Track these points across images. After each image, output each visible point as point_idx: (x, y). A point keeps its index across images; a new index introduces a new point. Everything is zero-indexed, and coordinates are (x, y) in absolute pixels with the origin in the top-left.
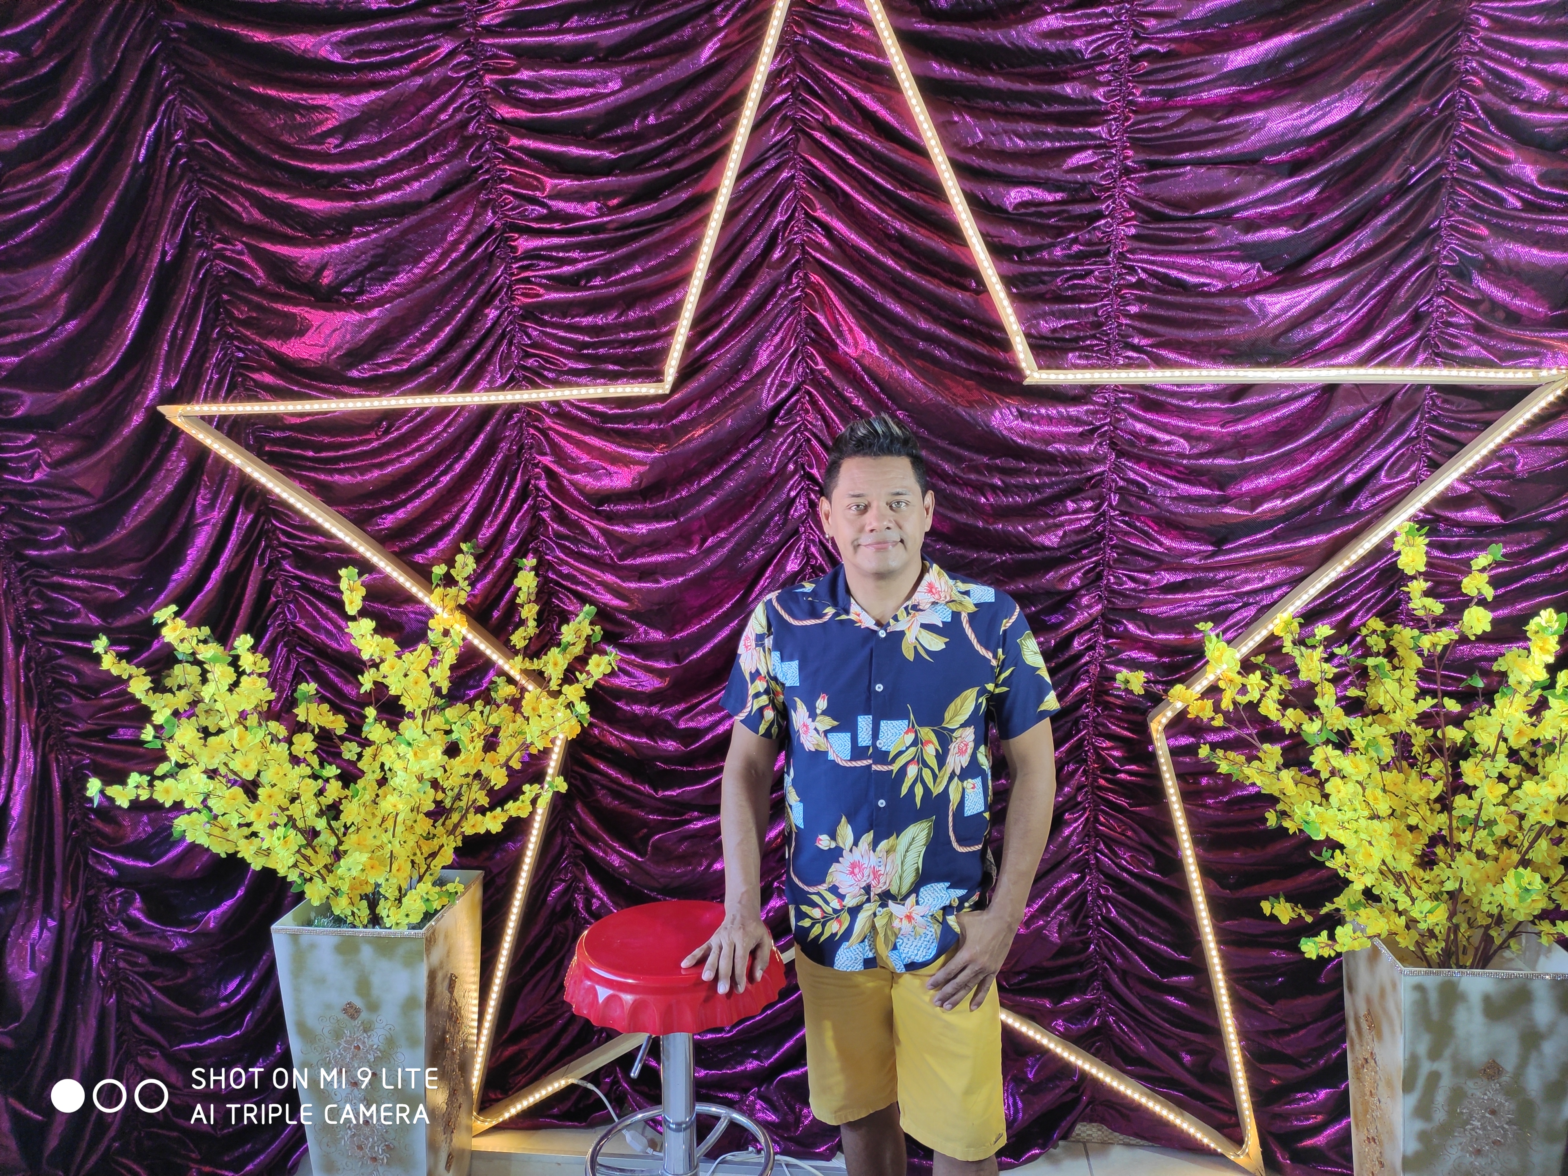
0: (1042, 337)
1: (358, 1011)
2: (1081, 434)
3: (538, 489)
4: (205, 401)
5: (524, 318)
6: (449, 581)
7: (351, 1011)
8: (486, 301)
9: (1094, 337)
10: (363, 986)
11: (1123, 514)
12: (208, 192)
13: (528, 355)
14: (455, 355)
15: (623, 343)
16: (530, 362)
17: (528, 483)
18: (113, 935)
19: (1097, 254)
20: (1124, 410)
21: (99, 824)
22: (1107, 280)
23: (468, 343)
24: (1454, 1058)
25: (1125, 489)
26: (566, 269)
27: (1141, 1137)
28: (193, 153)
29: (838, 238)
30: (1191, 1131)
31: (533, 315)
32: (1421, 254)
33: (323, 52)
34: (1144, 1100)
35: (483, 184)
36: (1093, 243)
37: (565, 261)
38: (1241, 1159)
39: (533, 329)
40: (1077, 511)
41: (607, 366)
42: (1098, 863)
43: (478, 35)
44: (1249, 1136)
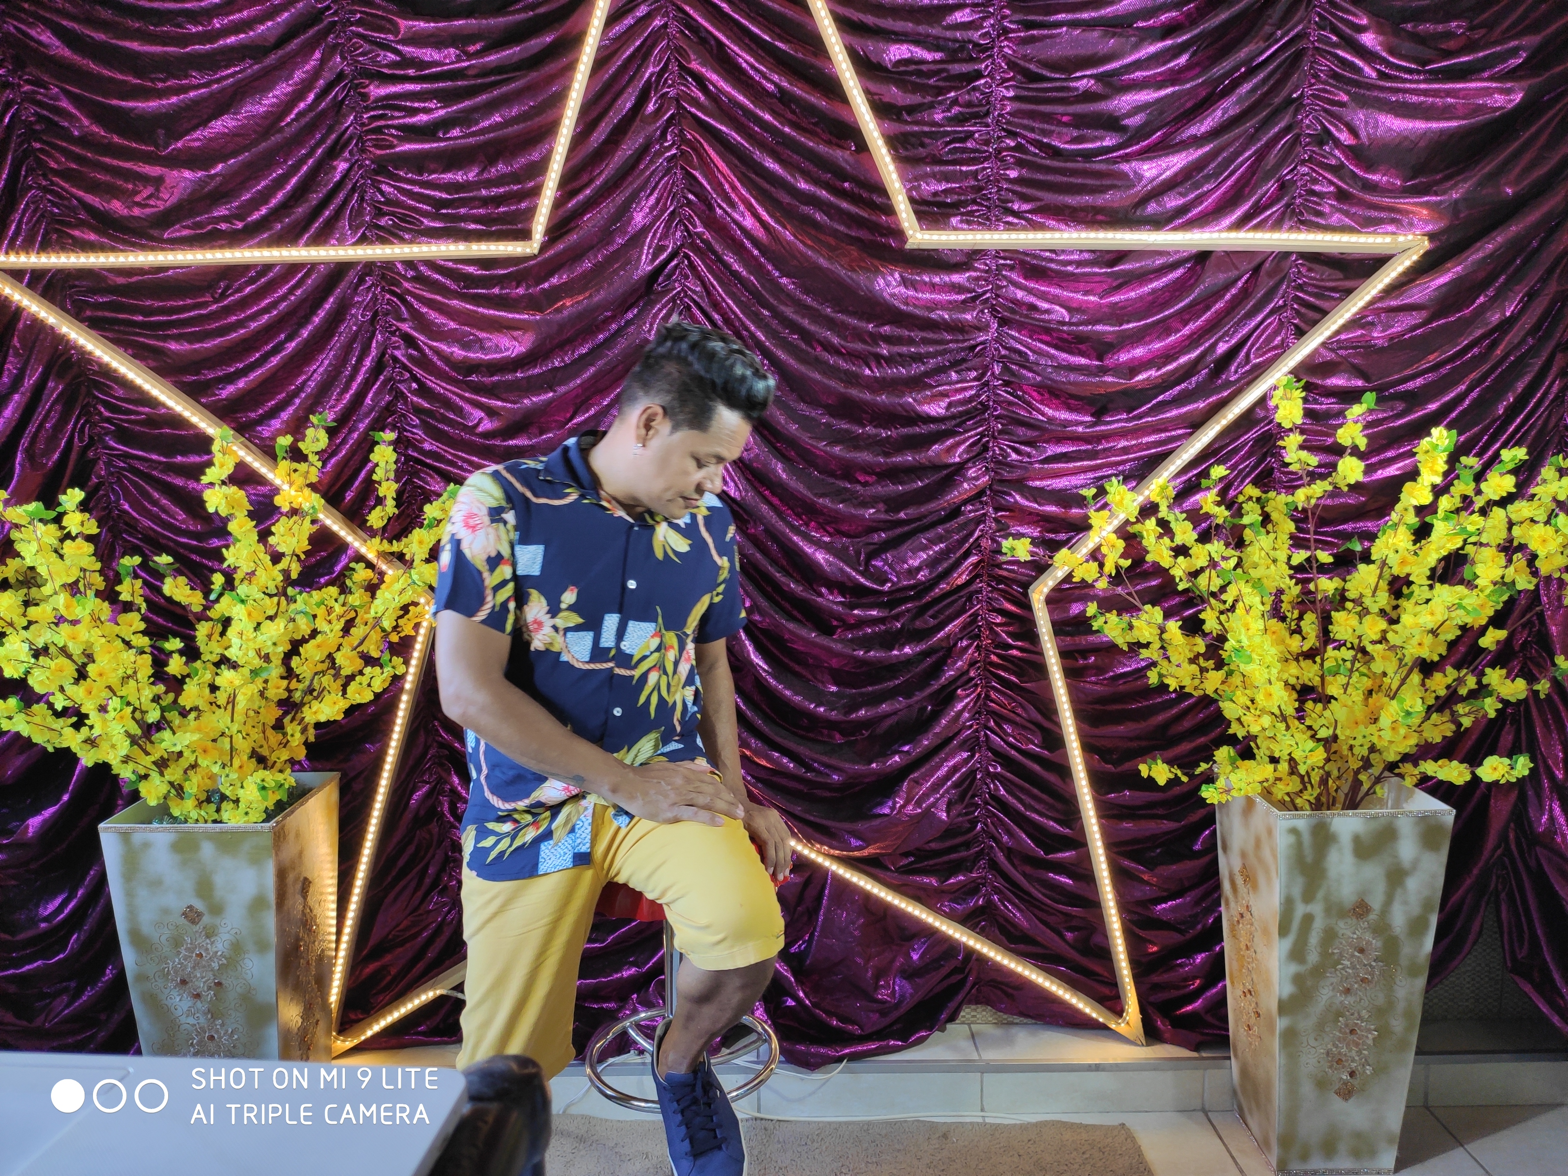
0: (924, 202)
1: (200, 915)
2: (964, 302)
3: (395, 359)
5: (377, 172)
6: (297, 455)
7: (192, 915)
8: (333, 153)
9: (974, 202)
10: (204, 887)
11: (1007, 383)
13: (380, 213)
14: (300, 211)
15: (485, 202)
16: (383, 222)
17: (383, 354)
19: (976, 116)
20: (1005, 277)
22: (987, 143)
23: (315, 198)
24: (1326, 899)
25: (1006, 358)
26: (420, 120)
27: (1027, 1015)
29: (716, 92)
30: (1074, 1002)
31: (385, 169)
32: (1285, 122)
34: (1028, 974)
35: (331, 27)
36: (973, 104)
37: (418, 111)
38: (1122, 1027)
39: (386, 185)
40: (962, 381)
41: (467, 225)
42: (987, 740)
44: (1129, 1002)
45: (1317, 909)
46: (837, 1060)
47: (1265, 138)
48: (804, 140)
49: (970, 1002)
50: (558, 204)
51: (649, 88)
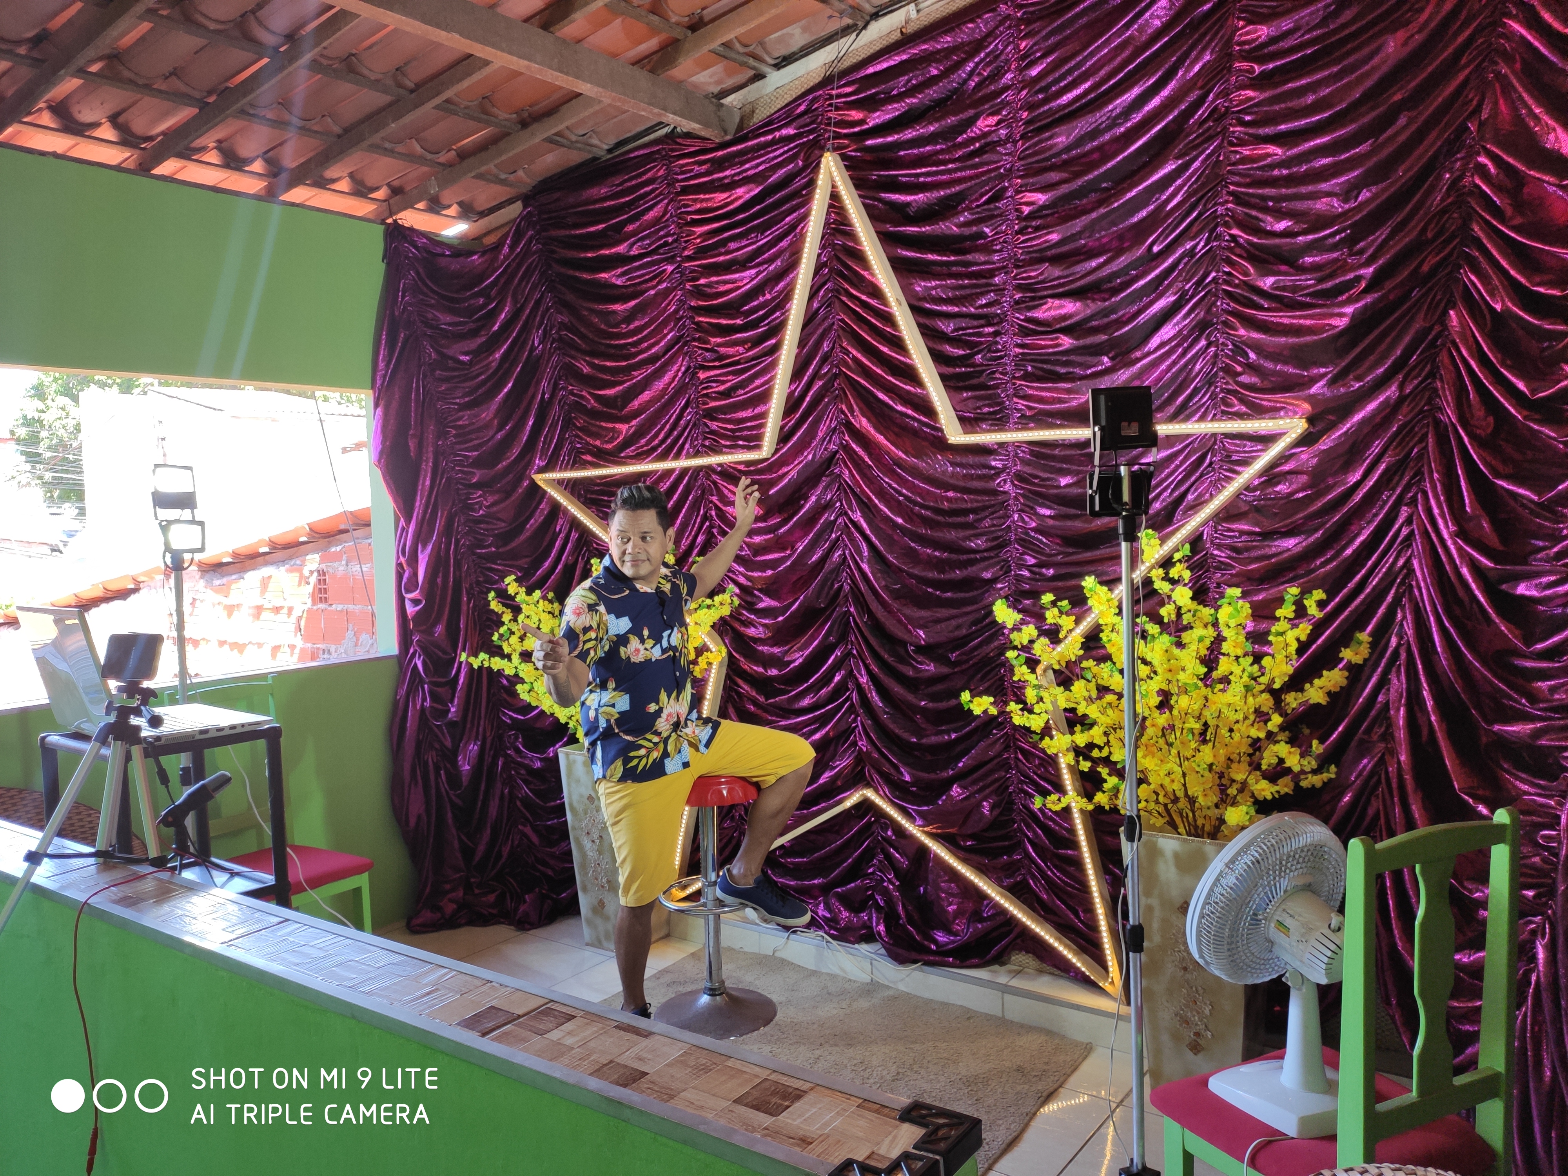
3: (711, 516)
4: (561, 470)
5: (705, 417)
8: (685, 409)
11: (1022, 527)
12: (567, 359)
13: (706, 438)
14: (669, 442)
15: (748, 429)
16: (706, 443)
17: (706, 513)
18: (509, 755)
19: (1000, 358)
20: (1019, 458)
21: (505, 696)
22: (1006, 374)
23: (677, 433)
24: (1161, 897)
25: (1021, 510)
26: (722, 388)
27: (1059, 968)
28: (561, 339)
29: (855, 359)
30: (1074, 960)
31: (710, 414)
32: (1203, 342)
33: (614, 280)
34: (1042, 934)
35: (686, 343)
36: (998, 351)
37: (723, 382)
38: (1106, 986)
39: (709, 423)
40: (994, 525)
41: (741, 443)
42: (1017, 766)
43: (683, 261)
44: (1111, 969)
45: (1154, 902)
46: (915, 962)
47: (1189, 356)
48: (897, 383)
49: (1020, 950)
50: (782, 428)
51: (825, 360)
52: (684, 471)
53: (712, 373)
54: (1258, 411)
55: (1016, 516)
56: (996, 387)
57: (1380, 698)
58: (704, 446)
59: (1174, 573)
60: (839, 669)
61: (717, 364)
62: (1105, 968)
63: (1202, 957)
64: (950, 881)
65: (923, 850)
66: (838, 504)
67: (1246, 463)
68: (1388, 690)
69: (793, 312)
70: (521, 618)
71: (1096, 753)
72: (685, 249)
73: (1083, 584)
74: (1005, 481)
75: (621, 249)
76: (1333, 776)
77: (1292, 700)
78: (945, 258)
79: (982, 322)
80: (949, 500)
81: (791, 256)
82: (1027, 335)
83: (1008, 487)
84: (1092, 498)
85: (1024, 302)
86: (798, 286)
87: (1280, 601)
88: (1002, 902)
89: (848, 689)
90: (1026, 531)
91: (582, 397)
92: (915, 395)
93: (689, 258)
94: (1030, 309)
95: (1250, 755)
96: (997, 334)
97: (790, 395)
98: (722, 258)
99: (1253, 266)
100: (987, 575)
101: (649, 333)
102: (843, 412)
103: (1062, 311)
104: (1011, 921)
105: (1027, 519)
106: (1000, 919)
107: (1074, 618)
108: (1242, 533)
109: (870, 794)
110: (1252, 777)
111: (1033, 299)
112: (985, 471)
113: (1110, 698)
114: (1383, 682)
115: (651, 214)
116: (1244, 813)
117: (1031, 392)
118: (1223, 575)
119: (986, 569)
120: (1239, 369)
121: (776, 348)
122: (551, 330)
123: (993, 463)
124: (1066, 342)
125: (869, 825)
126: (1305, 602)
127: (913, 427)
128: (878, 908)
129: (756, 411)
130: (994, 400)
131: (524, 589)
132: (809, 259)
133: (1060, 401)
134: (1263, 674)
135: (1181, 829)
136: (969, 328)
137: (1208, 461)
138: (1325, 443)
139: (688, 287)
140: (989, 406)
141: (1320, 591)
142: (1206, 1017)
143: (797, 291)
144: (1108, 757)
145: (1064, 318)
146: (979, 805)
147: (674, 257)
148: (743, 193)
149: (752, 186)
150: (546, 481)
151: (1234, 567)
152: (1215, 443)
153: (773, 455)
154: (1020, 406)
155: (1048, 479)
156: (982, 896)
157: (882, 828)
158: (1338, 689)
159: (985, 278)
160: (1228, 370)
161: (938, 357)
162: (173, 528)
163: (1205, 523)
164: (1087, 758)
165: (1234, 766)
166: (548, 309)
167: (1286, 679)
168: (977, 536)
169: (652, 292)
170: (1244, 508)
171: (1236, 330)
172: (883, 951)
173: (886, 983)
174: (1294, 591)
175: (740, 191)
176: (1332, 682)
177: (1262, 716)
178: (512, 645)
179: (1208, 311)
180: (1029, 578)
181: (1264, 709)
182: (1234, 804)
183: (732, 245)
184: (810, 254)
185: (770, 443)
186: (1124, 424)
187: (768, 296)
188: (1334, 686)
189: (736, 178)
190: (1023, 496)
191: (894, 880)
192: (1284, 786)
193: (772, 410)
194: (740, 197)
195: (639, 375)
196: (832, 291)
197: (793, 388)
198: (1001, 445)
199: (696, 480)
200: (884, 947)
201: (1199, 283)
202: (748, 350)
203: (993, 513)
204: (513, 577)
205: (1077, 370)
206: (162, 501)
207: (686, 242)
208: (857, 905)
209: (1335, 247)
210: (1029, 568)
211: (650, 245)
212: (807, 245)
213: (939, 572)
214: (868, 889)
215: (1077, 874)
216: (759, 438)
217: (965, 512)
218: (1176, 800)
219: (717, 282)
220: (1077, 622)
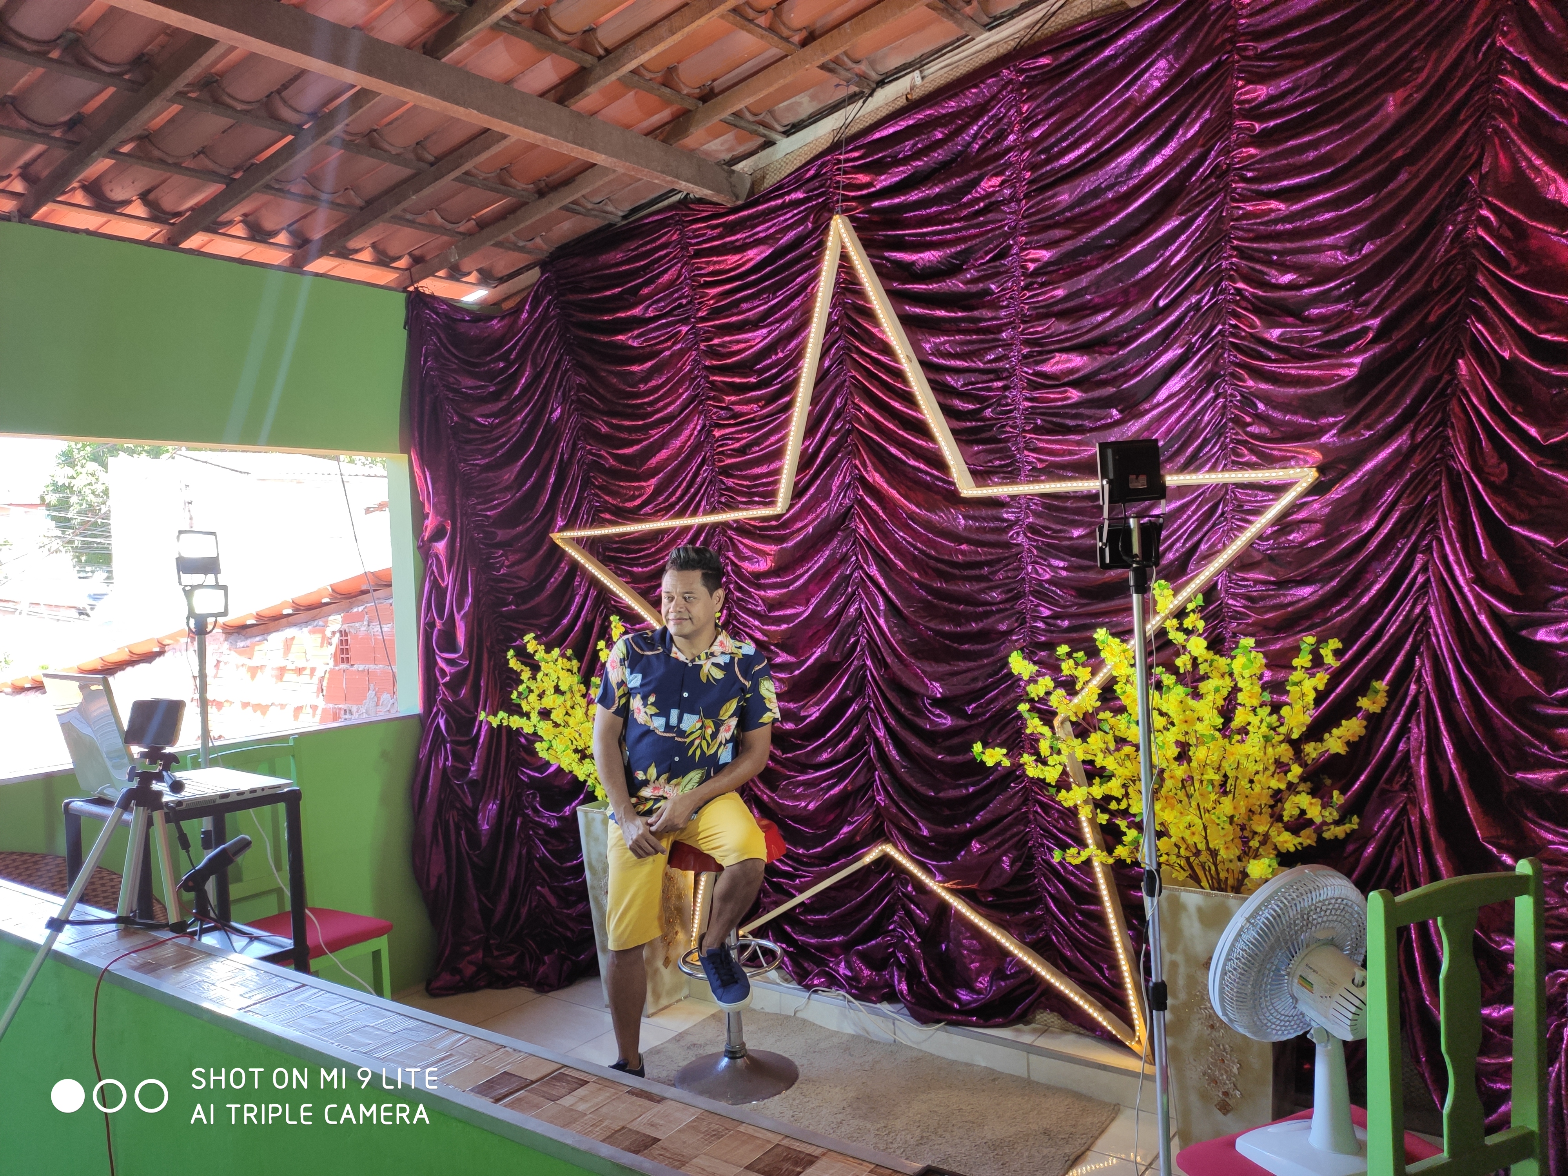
2: (1006, 528)
4: (580, 528)
8: (701, 466)
13: (722, 495)
14: (687, 499)
15: (762, 485)
16: (722, 500)
18: (527, 814)
20: (1031, 510)
21: (523, 754)
22: (1016, 428)
23: (694, 490)
24: (1185, 952)
25: (1036, 562)
26: (737, 445)
27: (1084, 1027)
28: (579, 401)
29: (867, 415)
30: (1100, 1019)
31: (726, 471)
32: (1211, 394)
33: (630, 342)
34: (1067, 992)
35: (700, 403)
36: (1007, 405)
37: (739, 440)
38: (1134, 1045)
39: (725, 479)
40: (1008, 578)
41: (757, 499)
42: (1036, 820)
43: (697, 323)
44: (1137, 1028)
45: (1179, 958)
46: (938, 1021)
47: (1198, 407)
48: (910, 437)
49: (1045, 1008)
50: (796, 484)
51: (837, 416)
52: (702, 528)
53: (727, 431)
54: (1268, 461)
55: (1030, 568)
56: (1006, 440)
57: (1401, 747)
58: (720, 502)
59: (1188, 623)
60: (856, 724)
61: (732, 422)
62: (1132, 1027)
63: (1225, 1014)
64: (972, 937)
65: (944, 908)
66: (854, 558)
67: (1258, 512)
68: (1409, 738)
69: (805, 370)
70: (540, 676)
71: (1113, 806)
72: (699, 310)
73: (1095, 636)
74: (1018, 533)
75: (637, 311)
76: (1356, 827)
77: (1311, 750)
78: (953, 314)
79: (992, 376)
80: (963, 552)
81: (802, 315)
82: (1036, 389)
83: (1021, 539)
84: (1102, 550)
85: (1033, 356)
86: (810, 345)
87: (1296, 651)
88: (1025, 959)
89: (866, 744)
90: (1040, 583)
91: (600, 456)
92: (927, 449)
93: (703, 319)
94: (1037, 363)
95: (1271, 807)
96: (1006, 388)
97: (803, 453)
98: (734, 319)
99: (1260, 318)
100: (1003, 627)
101: (665, 392)
102: (856, 467)
103: (1070, 365)
104: (1035, 979)
105: (1041, 571)
106: (1024, 977)
107: (1090, 669)
108: (1257, 582)
109: (889, 849)
110: (1273, 829)
111: (1040, 353)
112: (997, 524)
113: (1127, 749)
114: (1404, 731)
115: (666, 277)
116: (1266, 866)
117: (1041, 445)
118: (1239, 624)
119: (1001, 621)
120: (1248, 419)
121: (789, 406)
122: (570, 391)
123: (1005, 516)
124: (1075, 395)
125: (889, 880)
126: (1321, 651)
127: (926, 481)
128: (900, 966)
129: (771, 467)
130: (1005, 453)
131: (543, 647)
132: (820, 318)
133: (1070, 453)
134: (1282, 724)
135: (1204, 883)
136: (978, 383)
137: (1220, 511)
138: (1336, 493)
139: (702, 347)
140: (1000, 459)
141: (1336, 640)
142: (1235, 1076)
143: (809, 350)
144: (1127, 809)
145: (1072, 371)
146: (999, 860)
147: (688, 318)
148: (755, 255)
149: (762, 248)
150: (562, 539)
151: (1250, 616)
152: (1226, 493)
153: (788, 511)
154: (1031, 459)
155: (1060, 531)
156: (1005, 953)
157: (902, 884)
158: (1357, 739)
159: (993, 333)
160: (1238, 421)
161: (948, 412)
162: (197, 593)
163: (1219, 573)
164: (1105, 810)
165: (1256, 818)
166: (566, 371)
167: (1304, 729)
168: (992, 589)
169: (667, 353)
170: (1258, 557)
171: (1244, 381)
172: (905, 1011)
173: (909, 1044)
174: (1310, 640)
175: (751, 253)
176: (1351, 732)
177: (1281, 767)
178: (531, 704)
179: (1216, 363)
180: (1044, 630)
181: (1284, 760)
182: (1257, 856)
183: (744, 306)
184: (821, 314)
185: (785, 499)
186: (1132, 477)
187: (781, 355)
188: (1353, 735)
189: (748, 241)
190: (1036, 547)
191: (915, 937)
192: (1307, 838)
193: (786, 467)
194: (751, 259)
195: (656, 434)
196: (843, 349)
197: (807, 443)
198: (1013, 497)
199: (713, 536)
200: (906, 1006)
201: (1205, 336)
202: (762, 408)
203: (1007, 565)
204: (532, 635)
205: (1086, 423)
206: (185, 566)
207: (699, 303)
208: (877, 962)
209: (1339, 300)
210: (1043, 619)
211: (664, 307)
212: (818, 304)
213: (956, 626)
214: (889, 946)
215: (1099, 929)
216: (773, 494)
217: (980, 565)
218: (1198, 853)
219: (730, 342)
220: (1093, 673)
